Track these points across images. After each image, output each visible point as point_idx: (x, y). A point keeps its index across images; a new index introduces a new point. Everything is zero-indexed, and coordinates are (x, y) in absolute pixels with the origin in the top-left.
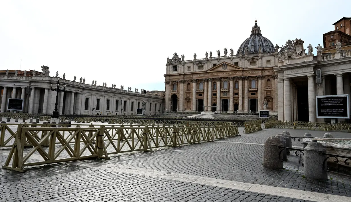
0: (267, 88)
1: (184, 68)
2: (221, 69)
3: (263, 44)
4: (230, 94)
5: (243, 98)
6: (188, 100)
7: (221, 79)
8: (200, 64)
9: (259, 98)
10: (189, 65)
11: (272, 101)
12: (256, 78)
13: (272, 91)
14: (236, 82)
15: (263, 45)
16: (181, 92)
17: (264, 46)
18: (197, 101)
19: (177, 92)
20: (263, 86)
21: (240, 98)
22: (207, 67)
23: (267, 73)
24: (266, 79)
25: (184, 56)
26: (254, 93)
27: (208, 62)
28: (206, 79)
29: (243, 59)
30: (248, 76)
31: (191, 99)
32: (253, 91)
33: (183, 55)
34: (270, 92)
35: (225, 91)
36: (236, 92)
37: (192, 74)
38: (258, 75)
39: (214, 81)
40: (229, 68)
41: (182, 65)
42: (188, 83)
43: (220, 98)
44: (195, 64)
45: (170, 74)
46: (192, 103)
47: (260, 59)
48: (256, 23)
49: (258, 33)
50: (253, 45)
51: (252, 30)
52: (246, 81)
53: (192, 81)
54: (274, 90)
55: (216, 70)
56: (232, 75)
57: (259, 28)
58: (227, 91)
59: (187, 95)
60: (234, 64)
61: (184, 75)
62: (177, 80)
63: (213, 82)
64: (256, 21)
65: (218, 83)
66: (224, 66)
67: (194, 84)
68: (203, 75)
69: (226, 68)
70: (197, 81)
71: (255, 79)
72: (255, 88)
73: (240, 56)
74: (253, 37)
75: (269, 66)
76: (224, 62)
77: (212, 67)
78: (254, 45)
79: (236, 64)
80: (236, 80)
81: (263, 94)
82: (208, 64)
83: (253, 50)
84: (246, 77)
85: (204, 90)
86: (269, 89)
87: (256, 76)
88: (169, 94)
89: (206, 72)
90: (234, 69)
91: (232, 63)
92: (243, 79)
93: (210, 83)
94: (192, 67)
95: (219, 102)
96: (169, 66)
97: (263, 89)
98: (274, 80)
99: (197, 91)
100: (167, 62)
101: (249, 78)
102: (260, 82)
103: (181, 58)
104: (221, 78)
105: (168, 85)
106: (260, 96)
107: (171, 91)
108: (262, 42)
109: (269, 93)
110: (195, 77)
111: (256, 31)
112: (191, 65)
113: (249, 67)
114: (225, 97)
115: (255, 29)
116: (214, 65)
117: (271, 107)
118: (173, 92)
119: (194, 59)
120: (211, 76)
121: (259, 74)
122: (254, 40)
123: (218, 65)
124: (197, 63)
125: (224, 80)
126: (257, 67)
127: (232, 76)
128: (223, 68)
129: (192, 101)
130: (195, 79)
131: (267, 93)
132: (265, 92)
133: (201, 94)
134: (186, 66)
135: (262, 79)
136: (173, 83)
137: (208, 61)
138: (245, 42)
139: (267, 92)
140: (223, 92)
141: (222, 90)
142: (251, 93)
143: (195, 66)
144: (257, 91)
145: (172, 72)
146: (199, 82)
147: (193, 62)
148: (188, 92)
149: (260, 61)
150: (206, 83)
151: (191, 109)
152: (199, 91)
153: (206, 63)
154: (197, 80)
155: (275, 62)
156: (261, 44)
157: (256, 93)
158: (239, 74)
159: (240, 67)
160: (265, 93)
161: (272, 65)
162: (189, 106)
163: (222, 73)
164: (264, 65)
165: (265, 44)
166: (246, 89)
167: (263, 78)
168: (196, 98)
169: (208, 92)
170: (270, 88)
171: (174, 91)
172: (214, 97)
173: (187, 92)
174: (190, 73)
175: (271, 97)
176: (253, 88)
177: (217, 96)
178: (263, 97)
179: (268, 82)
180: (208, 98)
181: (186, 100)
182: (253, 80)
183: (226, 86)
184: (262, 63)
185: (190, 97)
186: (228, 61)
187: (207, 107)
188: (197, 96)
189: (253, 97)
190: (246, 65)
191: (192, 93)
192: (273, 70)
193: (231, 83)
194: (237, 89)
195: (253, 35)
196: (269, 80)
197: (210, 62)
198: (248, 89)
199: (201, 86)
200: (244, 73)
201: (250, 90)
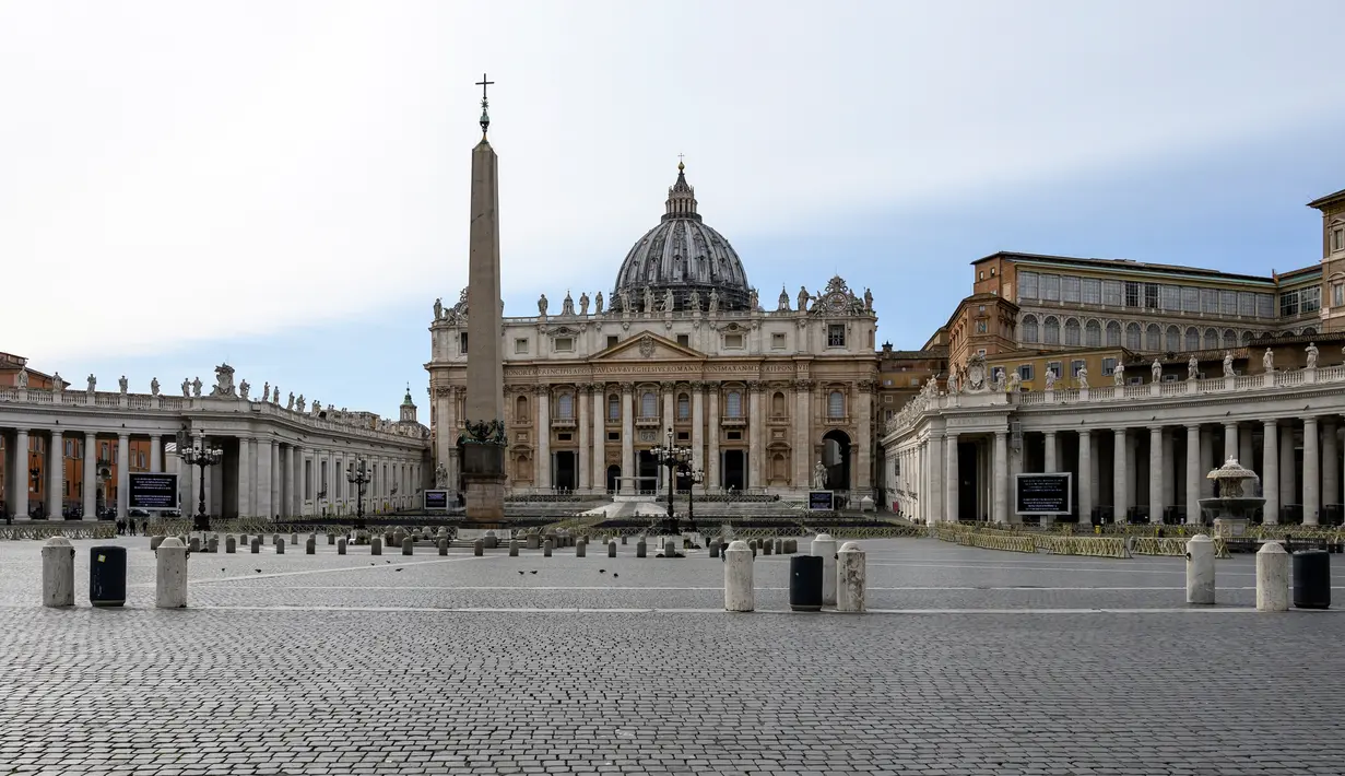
0: (775, 420)
2: (634, 354)
3: (712, 255)
4: (665, 433)
5: (706, 447)
6: (520, 454)
7: (634, 388)
8: (563, 332)
9: (752, 447)
10: (520, 333)
11: (789, 458)
12: (745, 387)
13: (788, 429)
14: (683, 398)
15: (710, 259)
17: (715, 260)
18: (555, 457)
20: (764, 411)
21: (697, 449)
22: (588, 344)
23: (774, 373)
24: (773, 392)
26: (735, 432)
27: (590, 327)
28: (584, 385)
29: (705, 326)
30: (719, 380)
31: (533, 451)
32: (734, 427)
34: (783, 431)
35: (648, 427)
36: (683, 430)
37: (536, 366)
38: (749, 379)
39: (612, 392)
40: (660, 353)
42: (521, 395)
43: (634, 447)
44: (543, 333)
45: (452, 363)
46: (536, 463)
47: (754, 328)
48: (681, 174)
49: (689, 210)
50: (678, 257)
51: (667, 198)
52: (714, 397)
53: (536, 390)
54: (794, 424)
55: (617, 358)
56: (672, 375)
57: (692, 192)
58: (655, 427)
59: (516, 437)
60: (675, 340)
61: (508, 367)
63: (608, 395)
64: (681, 168)
65: (627, 400)
66: (647, 345)
67: (543, 401)
68: (573, 372)
69: (652, 351)
70: (552, 390)
71: (740, 390)
72: (741, 419)
73: (695, 315)
74: (673, 224)
75: (782, 352)
76: (647, 331)
77: (605, 347)
78: (681, 255)
79: (683, 339)
80: (682, 391)
81: (764, 437)
82: (590, 333)
83: (681, 274)
84: (714, 383)
85: (577, 421)
86: (780, 423)
87: (745, 382)
88: (450, 432)
89: (587, 363)
90: (677, 357)
91: (668, 337)
92: (706, 389)
93: (599, 400)
94: (532, 343)
95: (631, 460)
96: (443, 334)
97: (764, 421)
98: (794, 395)
99: (554, 425)
100: (433, 318)
101: (722, 388)
102: (754, 399)
104: (637, 383)
105: (443, 403)
106: (755, 443)
107: (456, 422)
108: (707, 246)
109: (779, 435)
110: (546, 377)
111: (684, 205)
112: (530, 334)
113: (721, 353)
114: (648, 444)
115: (681, 195)
116: (612, 340)
117: (784, 475)
119: (540, 314)
120: (602, 376)
121: (752, 375)
122: (679, 238)
123: (624, 342)
124: (551, 328)
125: (645, 390)
126: (746, 352)
127: (673, 379)
128: (642, 352)
129: (535, 457)
130: (548, 382)
131: (773, 435)
132: (769, 429)
133: (565, 434)
134: (512, 335)
135: (761, 391)
136: (464, 395)
137: (591, 323)
139: (774, 431)
140: (641, 427)
141: (638, 423)
142: (727, 431)
143: (544, 338)
144: (746, 427)
145: (455, 354)
146: (559, 394)
147: (537, 326)
148: (520, 426)
149: (754, 333)
150: (583, 399)
151: (532, 482)
152: (560, 424)
153: (584, 331)
154: (552, 385)
155: (797, 340)
156: (704, 254)
157: (742, 432)
158: (693, 374)
159: (693, 350)
160: (769, 435)
161: (790, 349)
162: (524, 472)
163: (639, 369)
164: (767, 350)
165: (717, 254)
166: (714, 421)
167: (762, 387)
168: (551, 448)
169: (591, 426)
170: (782, 419)
172: (612, 443)
173: (515, 425)
174: (528, 361)
175: (786, 446)
176: (734, 419)
177: (621, 441)
178: (763, 446)
179: (778, 402)
180: (591, 447)
181: (516, 453)
182: (734, 391)
183: (648, 408)
184: (760, 342)
185: (531, 445)
186: (657, 329)
187: (591, 475)
188: (553, 439)
189: (734, 444)
190: (713, 345)
191: (536, 428)
192: (792, 366)
193: (668, 399)
194: (687, 419)
195: (675, 217)
196: (779, 395)
197: (599, 330)
198: (721, 420)
199: (565, 406)
200: (710, 369)
201: (725, 423)
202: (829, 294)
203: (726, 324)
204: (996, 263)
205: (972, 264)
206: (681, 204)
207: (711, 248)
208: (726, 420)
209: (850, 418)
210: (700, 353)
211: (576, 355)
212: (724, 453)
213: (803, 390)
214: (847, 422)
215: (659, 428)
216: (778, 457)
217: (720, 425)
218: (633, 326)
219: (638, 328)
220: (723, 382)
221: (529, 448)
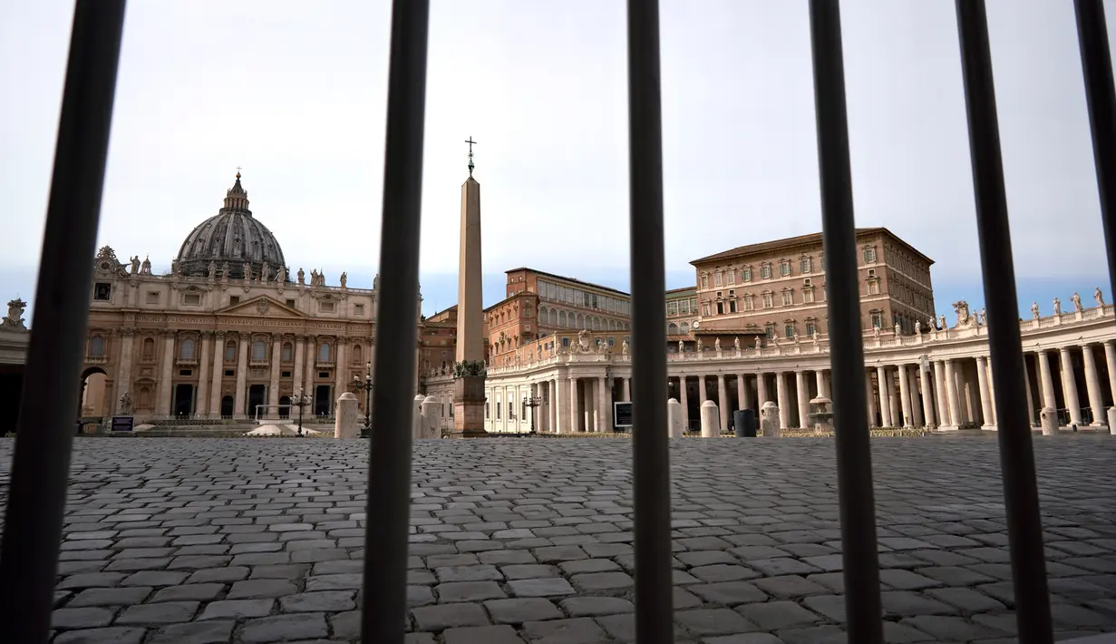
0: (355, 364)
1: (137, 294)
2: (252, 311)
3: (264, 242)
4: (273, 373)
5: (304, 382)
6: (145, 386)
7: (249, 337)
8: (193, 290)
9: (338, 383)
10: (153, 288)
12: (335, 340)
13: (364, 371)
14: (288, 347)
15: (262, 245)
16: (126, 363)
17: (266, 246)
18: (176, 389)
19: (105, 361)
20: (347, 358)
21: (298, 384)
22: (214, 301)
23: (355, 332)
24: (354, 344)
25: (137, 262)
26: (326, 373)
27: (217, 288)
28: (207, 332)
29: (308, 295)
30: (316, 334)
31: (156, 384)
32: (325, 369)
33: (137, 257)
34: (360, 372)
35: (259, 367)
36: (287, 370)
37: (166, 315)
38: (338, 335)
39: (232, 339)
40: (273, 312)
41: (133, 286)
42: (149, 337)
43: (247, 382)
44: (175, 289)
46: (158, 393)
47: (343, 299)
48: (238, 182)
49: (240, 206)
50: (238, 240)
51: (226, 197)
52: (311, 346)
53: (164, 334)
55: (239, 313)
56: (281, 328)
57: (246, 195)
58: (265, 367)
59: (142, 372)
60: (285, 302)
61: (139, 313)
62: (107, 327)
63: (228, 341)
64: (239, 176)
65: (244, 346)
66: (263, 305)
67: (170, 343)
68: (199, 321)
69: (267, 310)
70: (177, 335)
71: (329, 343)
72: (330, 363)
74: (232, 216)
75: (360, 317)
76: (264, 295)
77: (228, 304)
78: (240, 238)
79: (291, 302)
80: (289, 341)
81: (346, 377)
82: (215, 292)
83: (240, 252)
84: (312, 336)
85: (199, 361)
86: (359, 367)
87: (335, 337)
89: (214, 315)
90: (287, 316)
91: (280, 300)
92: (306, 340)
93: (220, 344)
94: (163, 296)
95: (243, 392)
97: (346, 365)
98: (369, 348)
99: (178, 362)
101: (318, 340)
102: (341, 349)
103: (126, 265)
104: (253, 333)
106: (340, 381)
108: (259, 235)
109: (357, 375)
110: (173, 324)
111: (240, 202)
112: (162, 289)
113: (319, 315)
114: (258, 379)
115: (238, 196)
116: (234, 299)
118: (93, 361)
120: (224, 326)
121: (340, 332)
122: (238, 227)
123: (245, 301)
124: (180, 286)
125: (258, 339)
126: (336, 315)
127: (282, 332)
128: (258, 310)
129: (158, 388)
130: (176, 328)
132: (350, 371)
133: (185, 370)
134: (145, 288)
135: (346, 344)
136: (93, 335)
137: (218, 285)
139: (354, 372)
140: (254, 367)
141: (251, 364)
142: (319, 372)
143: (175, 293)
144: (334, 369)
146: (184, 338)
147: (168, 283)
148: (148, 363)
149: (343, 302)
150: (205, 343)
151: (152, 409)
152: (184, 362)
153: (210, 291)
154: (179, 331)
156: (258, 240)
157: (330, 372)
158: (298, 329)
159: (299, 312)
160: (350, 375)
161: (366, 315)
162: (145, 401)
163: (255, 322)
164: (351, 314)
165: (267, 242)
166: (311, 363)
167: (347, 340)
168: (173, 381)
169: (211, 364)
170: (360, 364)
171: (94, 359)
172: (229, 378)
173: (142, 362)
174: (158, 310)
175: (362, 383)
176: (326, 363)
177: (236, 377)
178: (346, 383)
179: (357, 351)
180: (210, 381)
181: (139, 385)
182: (325, 343)
183: (259, 351)
184: (346, 309)
185: (155, 379)
186: (272, 294)
187: (208, 404)
188: (174, 374)
189: (324, 381)
190: (312, 310)
191: (160, 365)
192: (368, 327)
193: (277, 346)
194: (290, 362)
195: (232, 210)
196: (358, 347)
197: (225, 290)
198: (315, 363)
199: (188, 348)
200: (309, 326)
201: (318, 366)
203: (324, 295)
204: (523, 274)
206: (237, 201)
207: (263, 237)
208: (320, 363)
210: (305, 314)
211: (203, 309)
212: (316, 387)
215: (269, 368)
216: (356, 392)
217: (315, 367)
218: (252, 290)
219: (256, 292)
220: (319, 336)
221: (152, 381)
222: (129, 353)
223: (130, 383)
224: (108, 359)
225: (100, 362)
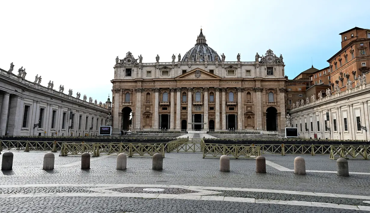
0: (247, 103)
1: (142, 72)
2: (193, 77)
3: (212, 55)
4: (205, 108)
5: (221, 113)
6: (147, 115)
7: (192, 90)
8: (165, 68)
10: (149, 69)
11: (253, 118)
12: (235, 90)
13: (253, 106)
14: (212, 94)
16: (138, 105)
18: (160, 117)
20: (243, 99)
21: (217, 114)
22: (174, 73)
23: (247, 85)
24: (247, 92)
25: (142, 57)
26: (232, 107)
27: (176, 67)
28: (173, 88)
29: (220, 67)
30: (226, 87)
31: (152, 114)
32: (232, 105)
33: (141, 55)
34: (251, 107)
35: (198, 105)
36: (212, 106)
37: (154, 81)
38: (237, 87)
39: (184, 91)
40: (203, 77)
41: (140, 69)
42: (148, 92)
43: (192, 113)
44: (157, 68)
45: (122, 80)
46: (153, 119)
47: (239, 68)
48: (201, 32)
49: (204, 42)
51: (197, 39)
52: (224, 93)
53: (154, 90)
54: (255, 104)
55: (187, 78)
56: (207, 85)
57: (204, 37)
58: (200, 105)
59: (146, 109)
60: (209, 71)
61: (143, 81)
62: (131, 88)
63: (182, 92)
64: (201, 30)
65: (190, 94)
66: (197, 73)
67: (157, 94)
68: (168, 83)
69: (200, 76)
70: (160, 90)
71: (233, 91)
72: (234, 102)
73: (216, 62)
74: (199, 46)
75: (249, 77)
76: (198, 68)
77: (182, 74)
78: (202, 55)
79: (212, 71)
80: (211, 91)
81: (243, 109)
82: (176, 69)
84: (224, 88)
85: (170, 103)
86: (250, 104)
87: (236, 88)
88: (120, 106)
89: (175, 80)
90: (209, 78)
91: (206, 70)
92: (221, 90)
93: (178, 94)
94: (153, 72)
95: (191, 118)
96: (119, 69)
97: (243, 103)
98: (255, 93)
99: (161, 104)
100: (115, 63)
101: (227, 90)
102: (239, 94)
103: (137, 60)
104: (194, 88)
105: (117, 95)
106: (240, 112)
107: (122, 102)
108: (210, 53)
109: (249, 109)
110: (158, 85)
111: (202, 41)
112: (152, 69)
113: (226, 77)
114: (198, 111)
115: (201, 38)
116: (184, 72)
117: (252, 125)
118: (126, 104)
119: (156, 62)
120: (180, 85)
121: (239, 85)
122: (201, 49)
123: (189, 72)
124: (160, 67)
125: (197, 91)
126: (236, 77)
127: (208, 86)
128: (196, 76)
129: (153, 116)
130: (159, 87)
131: (247, 109)
133: (165, 107)
134: (145, 69)
135: (242, 92)
136: (126, 92)
137: (176, 65)
138: (192, 51)
139: (247, 107)
140: (195, 105)
141: (194, 103)
142: (229, 107)
143: (158, 70)
144: (236, 105)
145: (123, 76)
146: (163, 92)
147: (155, 66)
148: (148, 104)
149: (239, 70)
150: (172, 94)
151: (151, 126)
152: (163, 104)
153: (173, 68)
154: (160, 88)
155: (256, 73)
156: (210, 55)
157: (234, 107)
158: (216, 85)
159: (216, 76)
160: (245, 108)
161: (253, 76)
162: (148, 122)
163: (195, 82)
164: (244, 76)
166: (224, 103)
167: (243, 90)
168: (159, 113)
169: (175, 104)
170: (251, 103)
171: (126, 103)
172: (184, 111)
173: (145, 104)
174: (151, 79)
175: (252, 113)
176: (232, 102)
177: (187, 111)
178: (243, 113)
179: (249, 96)
180: (175, 113)
181: (145, 115)
182: (231, 92)
183: (198, 98)
184: (241, 73)
185: (151, 112)
186: (202, 67)
187: (175, 124)
188: (160, 109)
189: (231, 112)
190: (223, 74)
191: (153, 105)
192: (254, 82)
193: (206, 94)
194: (213, 102)
195: (199, 44)
196: (249, 93)
197: (179, 67)
198: (226, 102)
199: (165, 97)
200: (222, 83)
201: (228, 104)
202: (267, 56)
203: (229, 66)
204: (355, 31)
205: (340, 34)
206: (201, 40)
207: (211, 53)
208: (229, 102)
209: (277, 102)
210: (218, 76)
211: (170, 77)
212: (227, 115)
213: (258, 91)
214: (276, 104)
215: (202, 105)
216: (249, 117)
217: (226, 104)
218: (192, 66)
219: (194, 67)
220: (227, 88)
221: (150, 113)
222: (140, 100)
223: (141, 114)
224: (132, 103)
225: (129, 104)
